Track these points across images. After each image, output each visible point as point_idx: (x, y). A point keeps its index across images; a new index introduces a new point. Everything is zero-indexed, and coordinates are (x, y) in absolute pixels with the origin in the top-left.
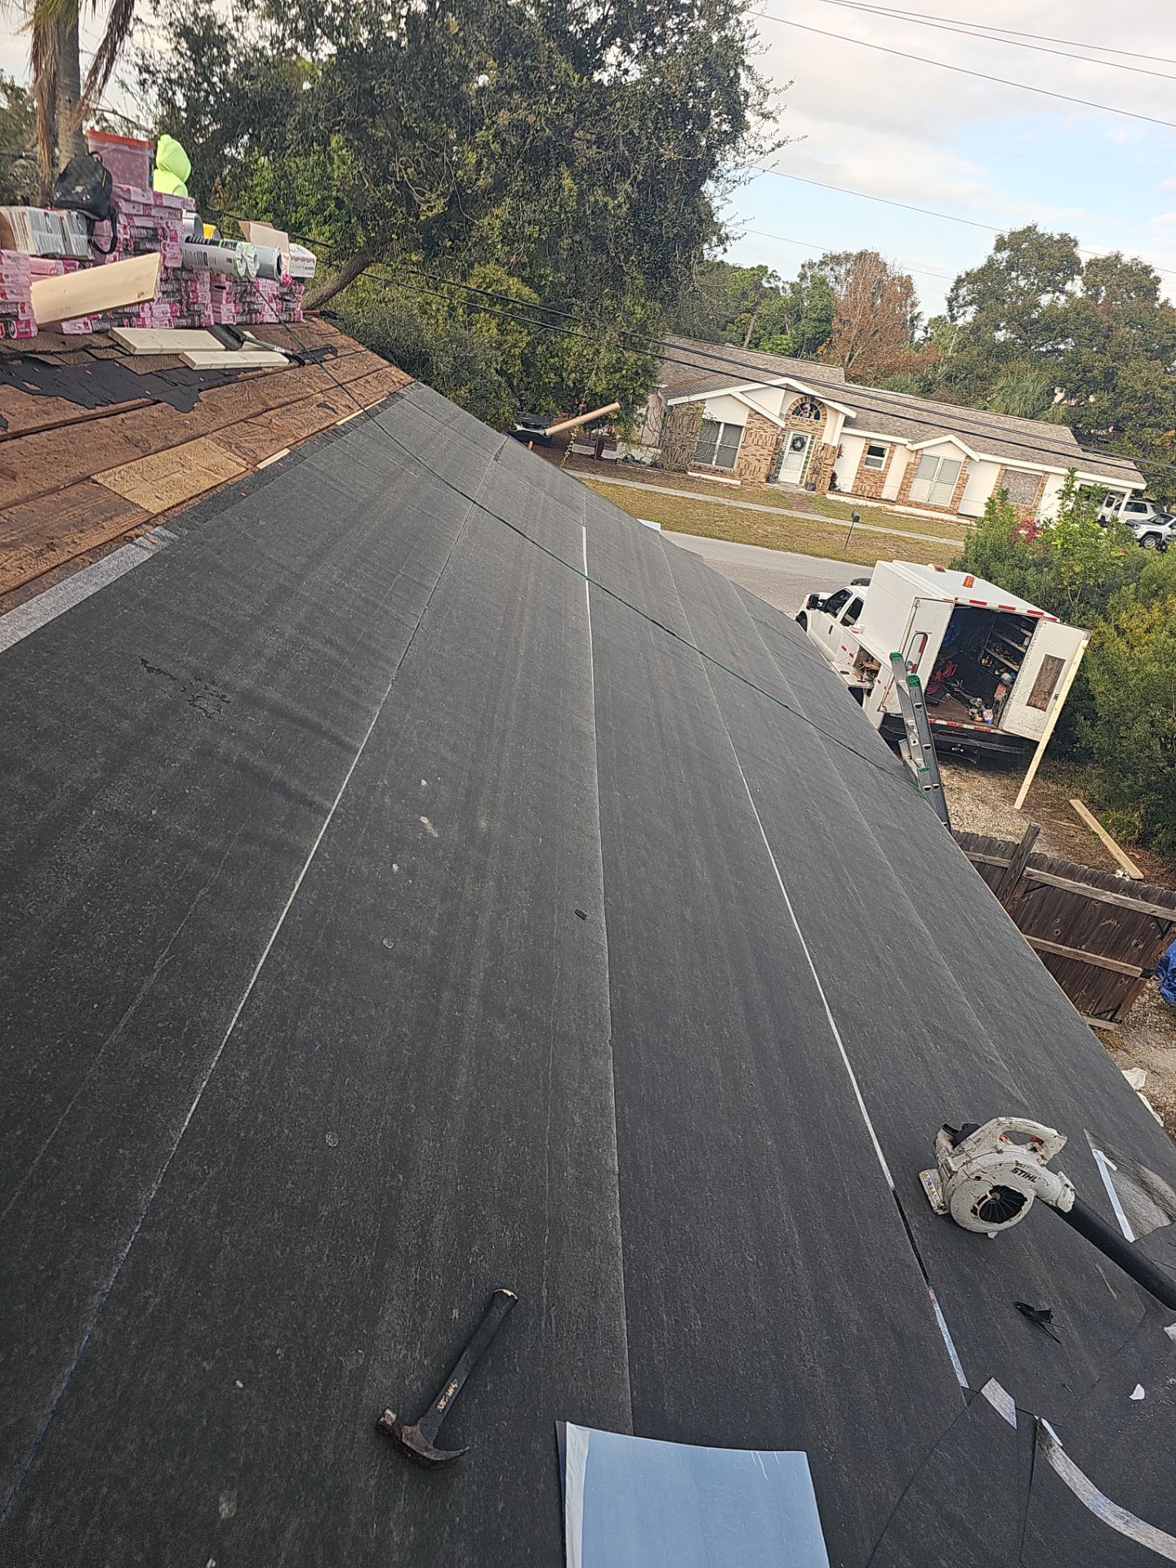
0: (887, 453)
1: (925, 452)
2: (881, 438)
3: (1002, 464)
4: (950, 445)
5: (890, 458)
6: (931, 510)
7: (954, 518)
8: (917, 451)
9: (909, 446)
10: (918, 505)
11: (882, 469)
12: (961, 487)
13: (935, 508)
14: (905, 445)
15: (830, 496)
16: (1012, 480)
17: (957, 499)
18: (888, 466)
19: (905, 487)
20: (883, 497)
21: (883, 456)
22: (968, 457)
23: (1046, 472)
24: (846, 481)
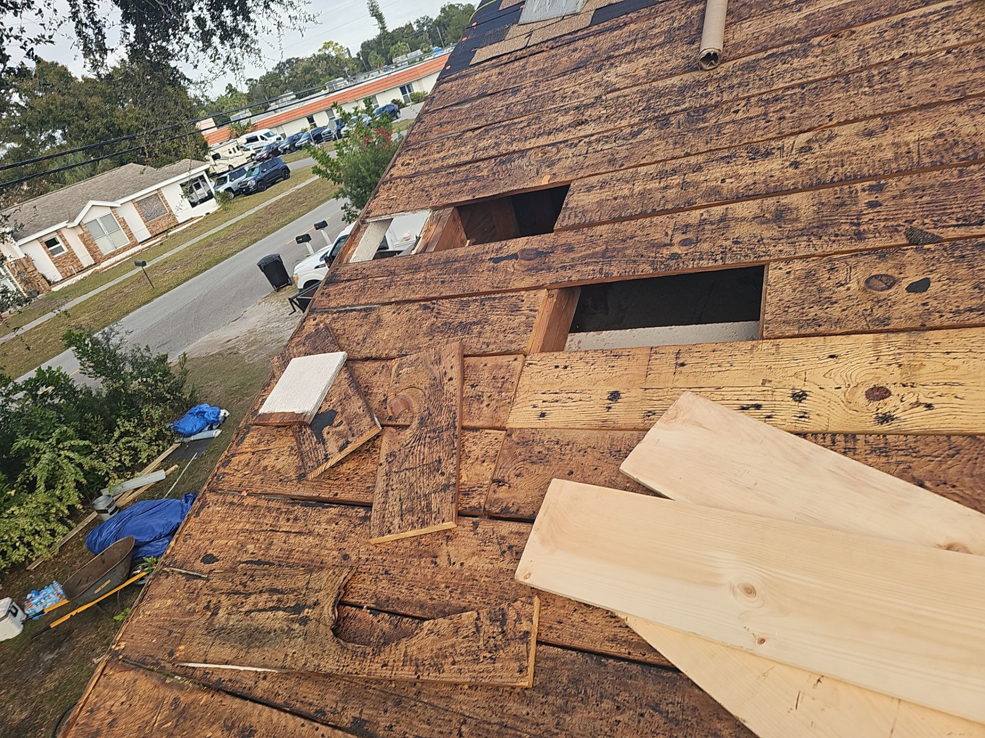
0: (59, 239)
1: (85, 222)
2: (47, 232)
3: (132, 200)
4: (94, 207)
5: (64, 241)
6: (123, 252)
7: (140, 247)
8: (79, 224)
9: (71, 225)
10: (113, 254)
11: (66, 250)
12: (126, 227)
13: (125, 249)
14: (66, 227)
15: (56, 289)
16: (144, 206)
17: (131, 236)
18: (68, 246)
19: (93, 250)
20: (85, 266)
21: (58, 243)
22: (111, 207)
23: (158, 190)
24: (53, 273)
